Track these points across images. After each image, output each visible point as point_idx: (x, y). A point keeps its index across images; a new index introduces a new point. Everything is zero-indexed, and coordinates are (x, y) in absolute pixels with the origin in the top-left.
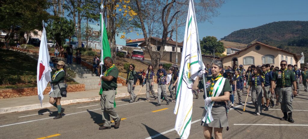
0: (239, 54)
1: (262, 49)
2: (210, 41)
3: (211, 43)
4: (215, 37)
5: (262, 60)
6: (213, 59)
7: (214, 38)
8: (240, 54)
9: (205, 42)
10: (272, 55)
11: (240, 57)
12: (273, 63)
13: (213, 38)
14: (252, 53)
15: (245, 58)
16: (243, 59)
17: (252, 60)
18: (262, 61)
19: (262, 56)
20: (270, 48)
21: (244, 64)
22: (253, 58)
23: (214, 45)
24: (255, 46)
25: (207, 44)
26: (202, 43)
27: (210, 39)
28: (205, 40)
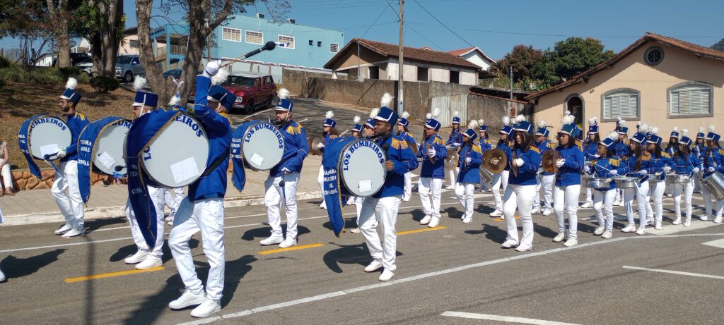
0: (586, 81)
2: (576, 53)
3: (581, 57)
4: (594, 39)
5: (668, 101)
6: (506, 103)
7: (592, 43)
8: (592, 81)
9: (561, 56)
11: (592, 91)
12: (710, 111)
13: (588, 43)
15: (607, 96)
16: (602, 101)
18: (669, 107)
21: (605, 118)
22: (634, 93)
23: (588, 62)
24: (642, 52)
25: (564, 61)
26: (553, 60)
27: (579, 45)
28: (562, 50)
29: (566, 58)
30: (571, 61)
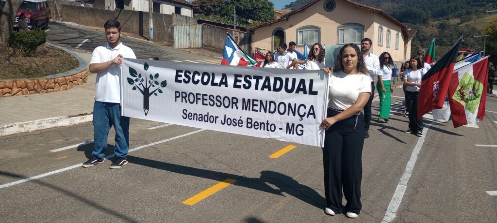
0: (287, 19)
1: (338, 9)
5: (338, 35)
8: (291, 20)
10: (360, 25)
11: (291, 26)
14: (317, 19)
16: (297, 33)
17: (315, 34)
18: (338, 38)
19: (338, 25)
20: (357, 7)
21: (299, 43)
22: (318, 29)
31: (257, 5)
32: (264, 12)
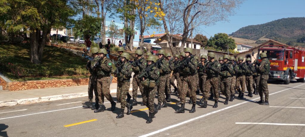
2: (221, 38)
4: (226, 34)
8: (254, 51)
13: (224, 35)
24: (268, 44)
25: (218, 41)
26: (214, 40)
27: (222, 36)
28: (217, 37)
29: (218, 39)
30: (220, 41)
31: (226, 41)
32: (230, 44)
